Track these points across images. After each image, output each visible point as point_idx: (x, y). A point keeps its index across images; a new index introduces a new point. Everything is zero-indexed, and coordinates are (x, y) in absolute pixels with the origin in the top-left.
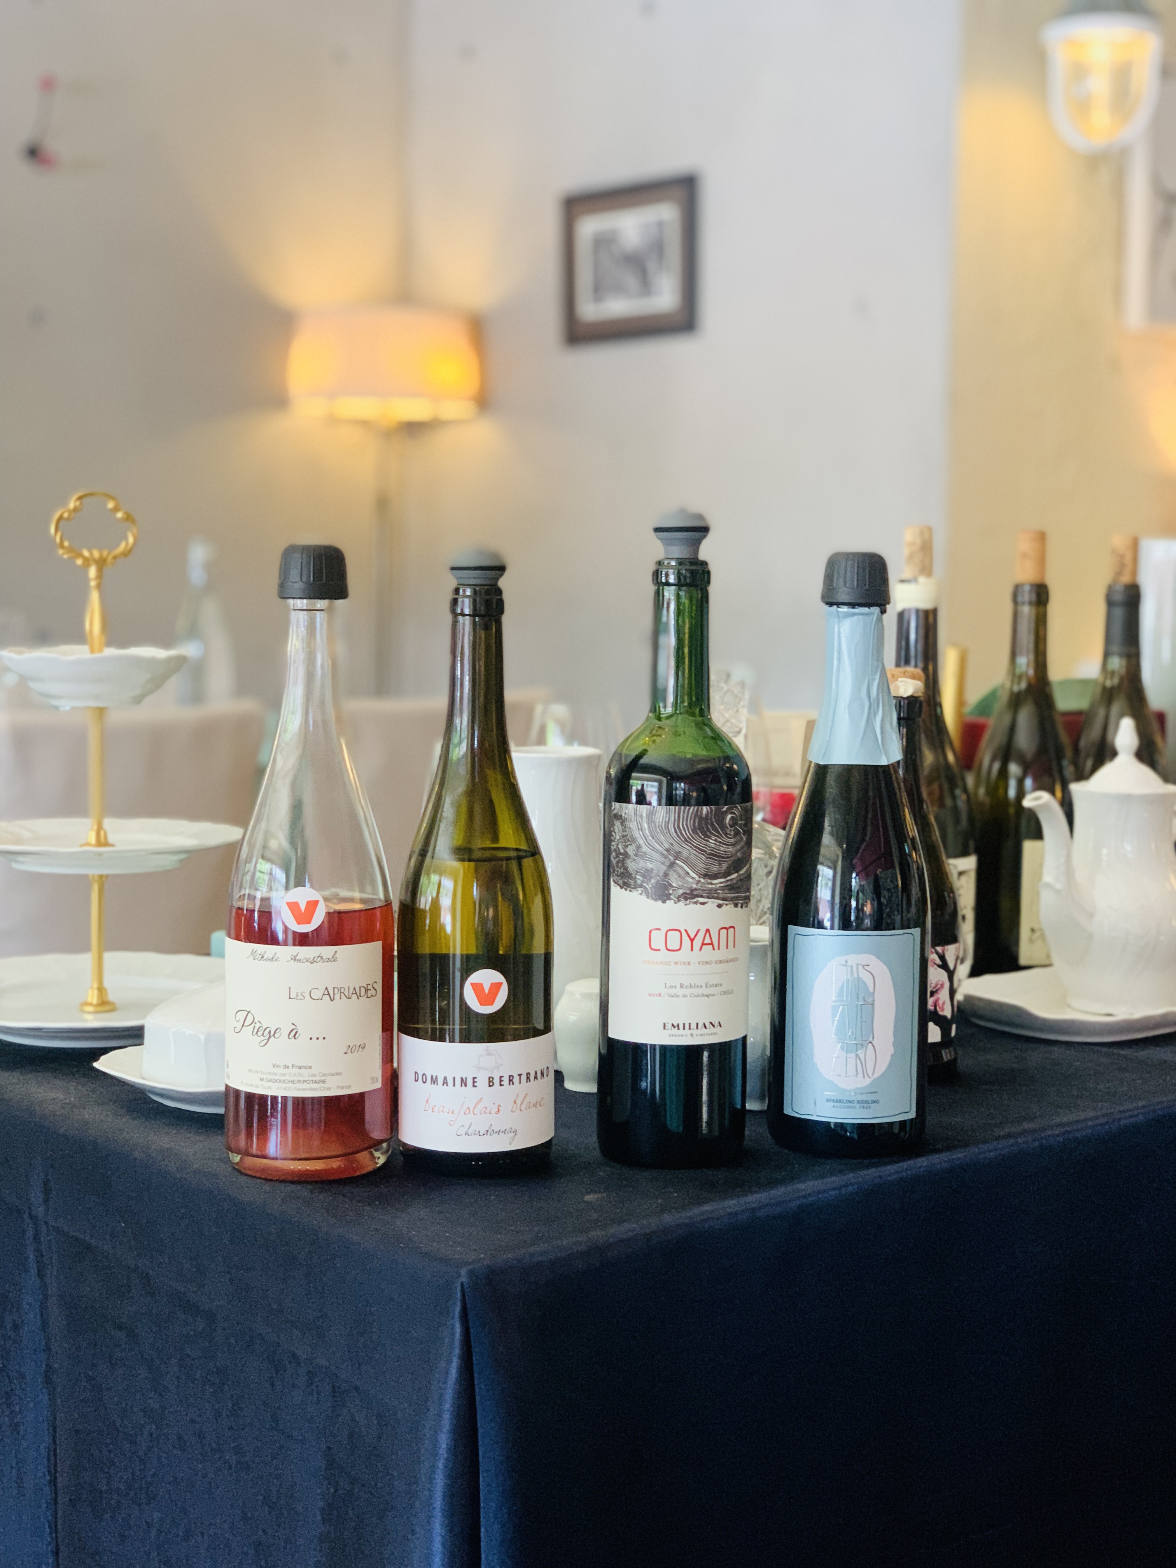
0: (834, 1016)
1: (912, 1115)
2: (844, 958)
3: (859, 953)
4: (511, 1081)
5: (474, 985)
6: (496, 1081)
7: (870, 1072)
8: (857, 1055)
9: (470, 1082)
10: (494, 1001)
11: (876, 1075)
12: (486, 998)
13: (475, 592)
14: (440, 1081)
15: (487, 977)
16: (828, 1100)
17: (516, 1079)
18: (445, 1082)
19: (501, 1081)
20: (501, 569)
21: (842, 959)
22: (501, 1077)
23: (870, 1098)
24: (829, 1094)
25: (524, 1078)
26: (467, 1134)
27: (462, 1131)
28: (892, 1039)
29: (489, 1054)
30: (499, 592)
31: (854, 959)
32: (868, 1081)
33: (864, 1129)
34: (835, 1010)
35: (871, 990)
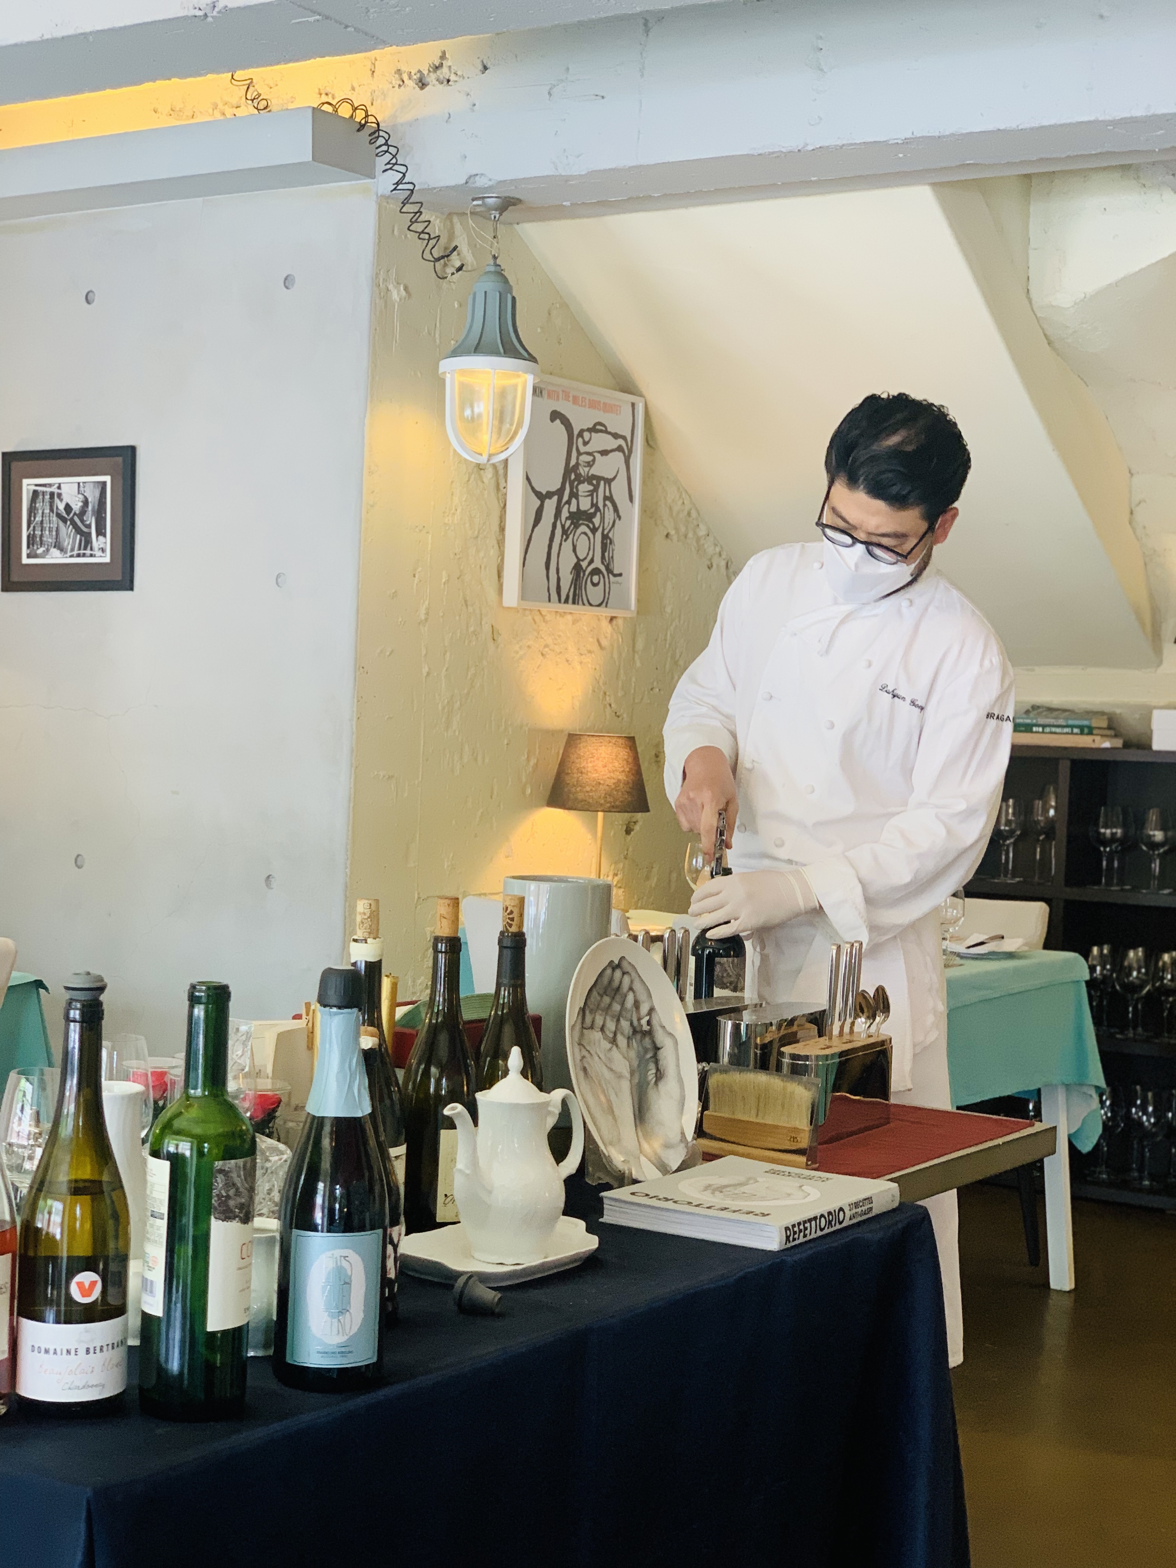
0: (323, 1293)
1: (375, 1360)
2: (331, 1252)
3: (343, 1248)
4: (101, 1350)
5: (78, 1284)
6: (92, 1351)
7: (347, 1332)
8: (339, 1320)
9: (73, 1352)
10: (91, 1293)
11: (351, 1334)
12: (85, 1293)
13: (83, 1006)
14: (52, 1352)
15: (87, 1277)
16: (318, 1352)
17: (105, 1349)
18: (55, 1353)
19: (95, 1350)
20: (102, 989)
21: (329, 1254)
22: (95, 1347)
23: (347, 1349)
24: (319, 1348)
25: (110, 1347)
26: (70, 1389)
27: (67, 1386)
28: (363, 1308)
29: (86, 1332)
30: (100, 1004)
31: (339, 1252)
32: (346, 1338)
33: (343, 1372)
34: (324, 1288)
35: (349, 1273)
